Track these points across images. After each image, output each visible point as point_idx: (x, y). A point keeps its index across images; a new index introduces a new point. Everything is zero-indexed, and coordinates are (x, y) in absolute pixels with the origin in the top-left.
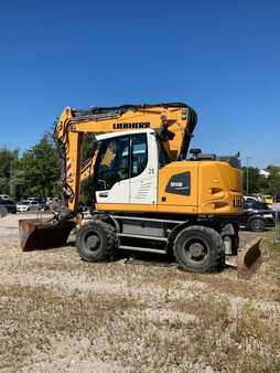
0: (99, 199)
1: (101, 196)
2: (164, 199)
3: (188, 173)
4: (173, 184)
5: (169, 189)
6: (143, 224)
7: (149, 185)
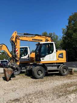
0: (42, 60)
1: (42, 59)
2: (58, 59)
3: (62, 53)
4: (60, 56)
5: (59, 57)
6: (52, 66)
7: (54, 56)
